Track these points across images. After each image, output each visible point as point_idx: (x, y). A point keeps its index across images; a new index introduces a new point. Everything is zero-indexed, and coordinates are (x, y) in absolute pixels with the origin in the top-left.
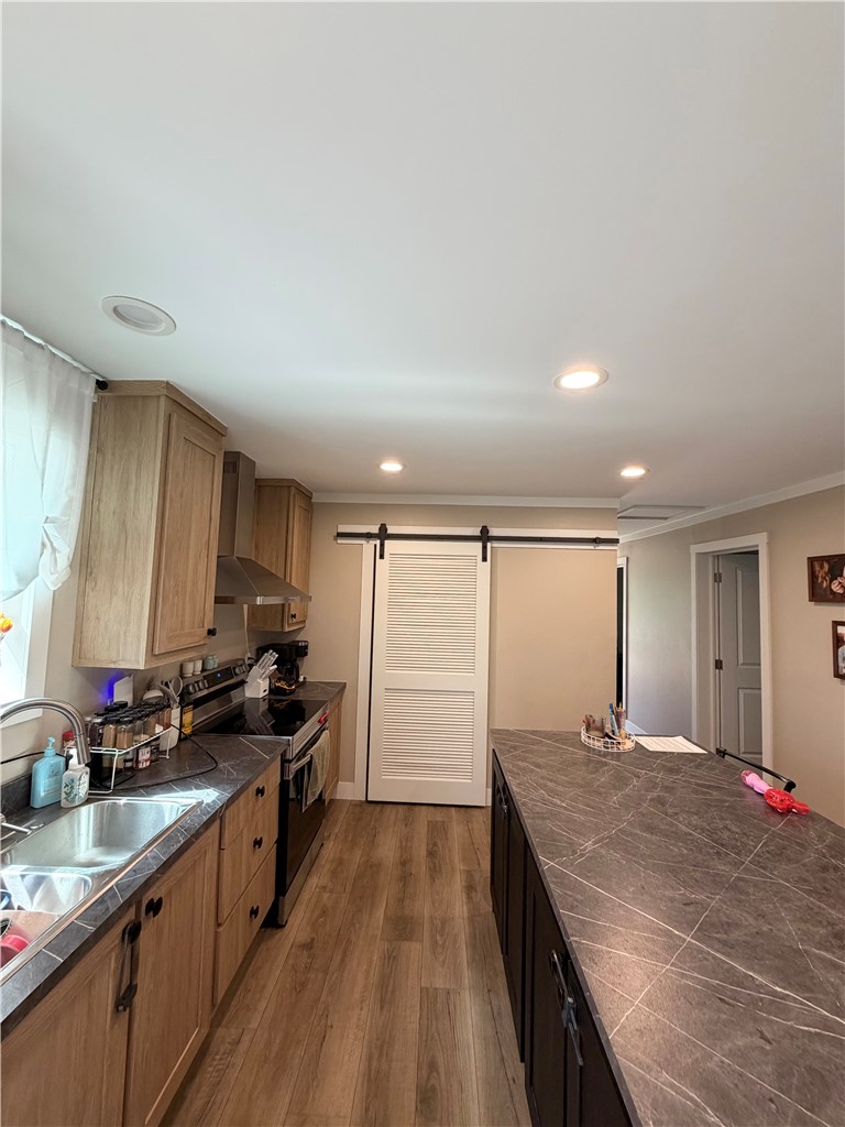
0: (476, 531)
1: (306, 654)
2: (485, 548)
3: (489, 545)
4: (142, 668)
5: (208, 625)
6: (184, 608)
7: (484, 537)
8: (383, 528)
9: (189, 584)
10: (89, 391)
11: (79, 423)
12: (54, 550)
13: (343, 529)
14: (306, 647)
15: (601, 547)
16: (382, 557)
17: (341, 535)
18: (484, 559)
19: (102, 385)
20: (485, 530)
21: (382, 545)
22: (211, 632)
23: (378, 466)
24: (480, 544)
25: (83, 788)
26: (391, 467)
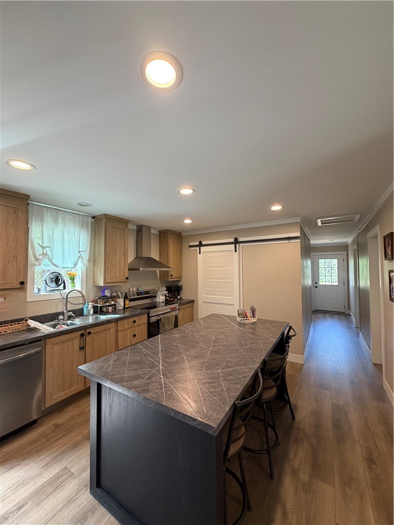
0: (232, 240)
1: (182, 289)
2: (236, 246)
3: (237, 245)
4: (103, 285)
5: (126, 277)
6: (116, 271)
7: (236, 242)
8: (200, 242)
9: (117, 265)
10: (90, 220)
11: (88, 228)
12: (82, 258)
13: (191, 244)
14: (181, 286)
15: (291, 241)
16: (200, 253)
17: (190, 246)
18: (236, 251)
19: (93, 218)
20: (236, 239)
21: (200, 249)
22: (127, 278)
23: (183, 222)
24: (234, 245)
25: (92, 312)
26: (188, 221)
